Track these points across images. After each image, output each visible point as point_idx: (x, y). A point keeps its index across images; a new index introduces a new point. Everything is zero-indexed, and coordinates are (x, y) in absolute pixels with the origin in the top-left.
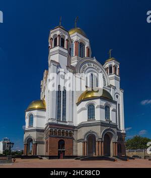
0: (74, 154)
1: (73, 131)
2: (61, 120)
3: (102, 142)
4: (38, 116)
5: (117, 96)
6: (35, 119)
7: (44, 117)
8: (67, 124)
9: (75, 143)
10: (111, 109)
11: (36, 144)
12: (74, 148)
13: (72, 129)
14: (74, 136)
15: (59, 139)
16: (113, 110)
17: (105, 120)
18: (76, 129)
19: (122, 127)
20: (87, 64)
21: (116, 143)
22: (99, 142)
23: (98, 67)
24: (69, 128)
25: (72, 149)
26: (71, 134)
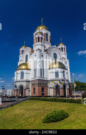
0: (49, 95)
1: (48, 82)
2: (42, 77)
3: (63, 89)
4: (27, 73)
5: (66, 63)
6: (25, 75)
7: (30, 74)
8: (45, 79)
9: (49, 89)
10: (65, 72)
11: (26, 89)
12: (48, 92)
13: (47, 81)
14: (48, 85)
15: (42, 87)
16: (66, 73)
17: (63, 78)
18: (49, 82)
19: (70, 80)
20: (52, 49)
21: (68, 89)
22: (61, 89)
23: (57, 49)
24: (46, 81)
25: (47, 92)
26: (47, 84)
